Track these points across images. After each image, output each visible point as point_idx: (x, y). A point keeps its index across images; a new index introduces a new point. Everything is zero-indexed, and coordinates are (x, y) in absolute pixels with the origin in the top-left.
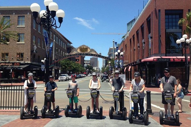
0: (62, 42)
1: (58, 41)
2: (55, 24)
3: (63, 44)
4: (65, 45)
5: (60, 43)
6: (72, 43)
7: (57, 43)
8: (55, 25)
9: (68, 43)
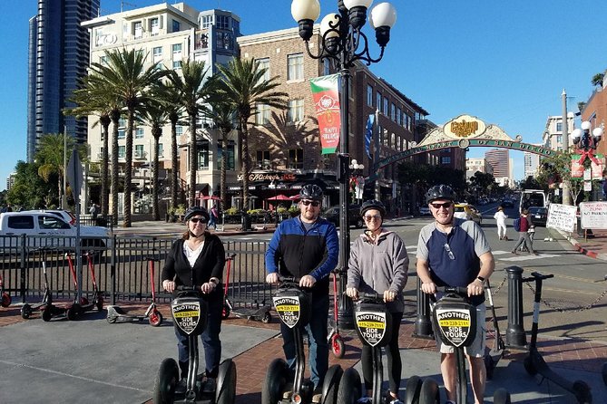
0: (399, 111)
1: (389, 112)
2: (366, 49)
3: (402, 118)
4: (409, 119)
5: (393, 115)
6: (428, 114)
7: (386, 114)
8: (365, 56)
9: (417, 114)
